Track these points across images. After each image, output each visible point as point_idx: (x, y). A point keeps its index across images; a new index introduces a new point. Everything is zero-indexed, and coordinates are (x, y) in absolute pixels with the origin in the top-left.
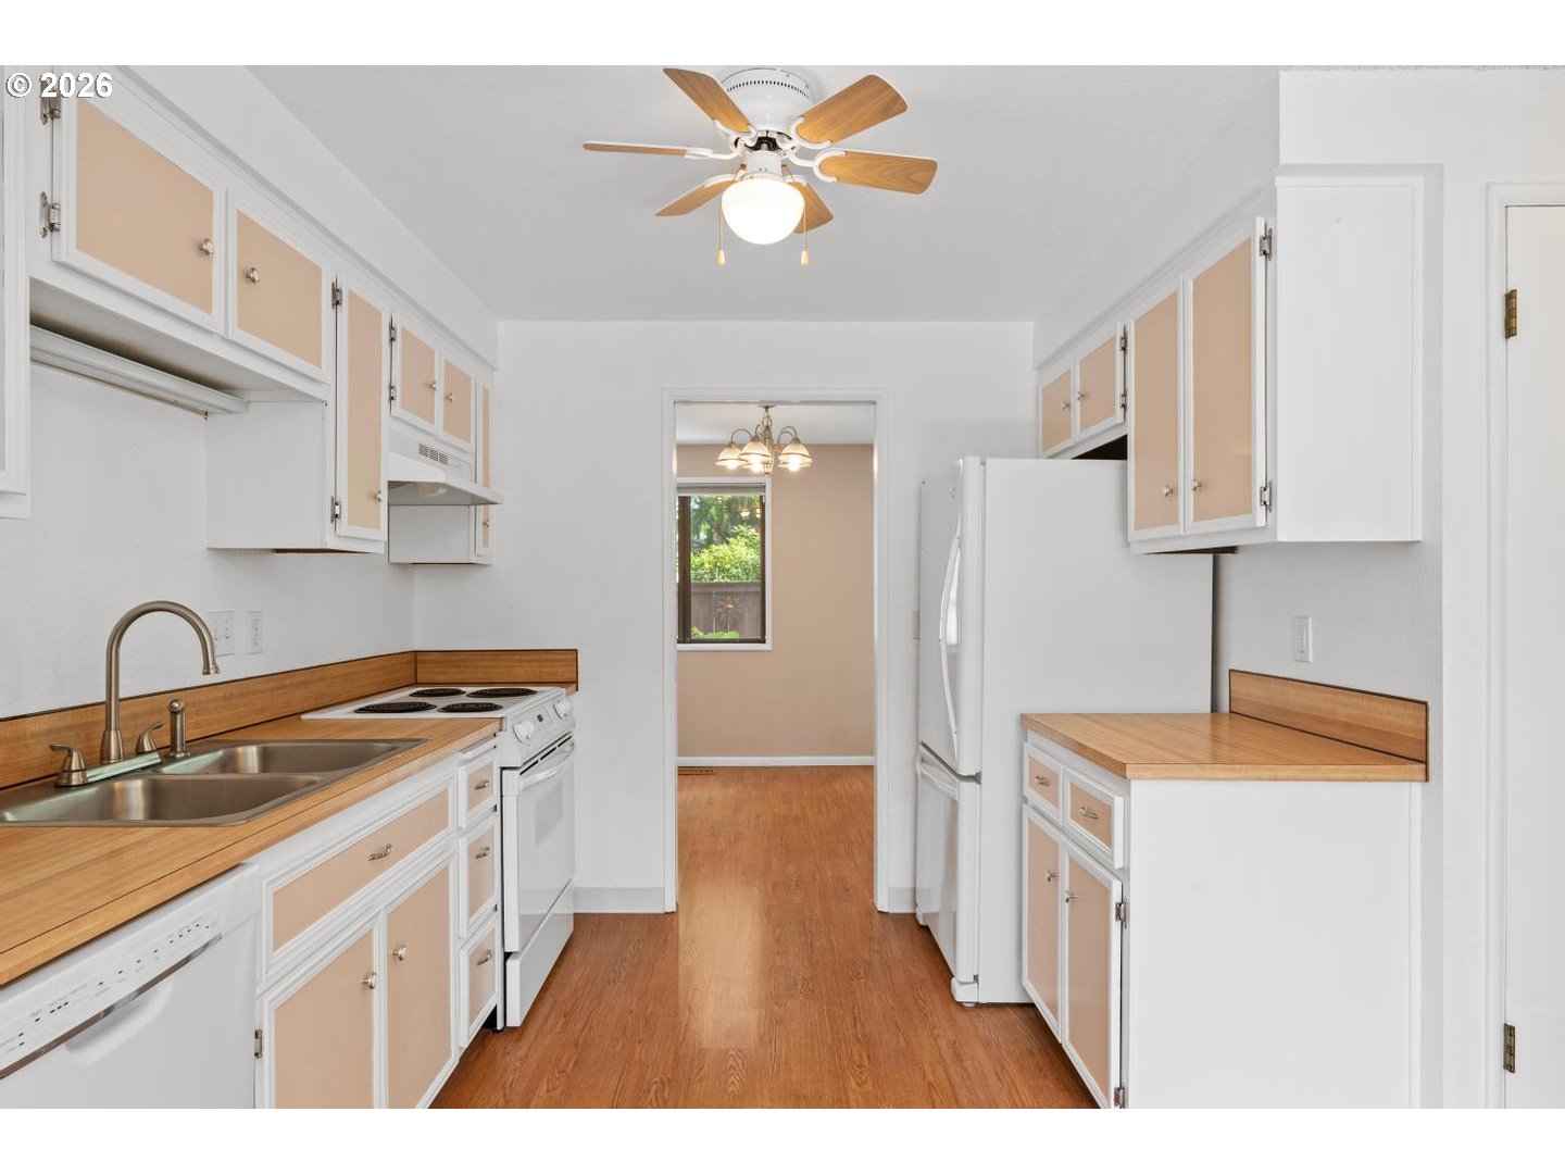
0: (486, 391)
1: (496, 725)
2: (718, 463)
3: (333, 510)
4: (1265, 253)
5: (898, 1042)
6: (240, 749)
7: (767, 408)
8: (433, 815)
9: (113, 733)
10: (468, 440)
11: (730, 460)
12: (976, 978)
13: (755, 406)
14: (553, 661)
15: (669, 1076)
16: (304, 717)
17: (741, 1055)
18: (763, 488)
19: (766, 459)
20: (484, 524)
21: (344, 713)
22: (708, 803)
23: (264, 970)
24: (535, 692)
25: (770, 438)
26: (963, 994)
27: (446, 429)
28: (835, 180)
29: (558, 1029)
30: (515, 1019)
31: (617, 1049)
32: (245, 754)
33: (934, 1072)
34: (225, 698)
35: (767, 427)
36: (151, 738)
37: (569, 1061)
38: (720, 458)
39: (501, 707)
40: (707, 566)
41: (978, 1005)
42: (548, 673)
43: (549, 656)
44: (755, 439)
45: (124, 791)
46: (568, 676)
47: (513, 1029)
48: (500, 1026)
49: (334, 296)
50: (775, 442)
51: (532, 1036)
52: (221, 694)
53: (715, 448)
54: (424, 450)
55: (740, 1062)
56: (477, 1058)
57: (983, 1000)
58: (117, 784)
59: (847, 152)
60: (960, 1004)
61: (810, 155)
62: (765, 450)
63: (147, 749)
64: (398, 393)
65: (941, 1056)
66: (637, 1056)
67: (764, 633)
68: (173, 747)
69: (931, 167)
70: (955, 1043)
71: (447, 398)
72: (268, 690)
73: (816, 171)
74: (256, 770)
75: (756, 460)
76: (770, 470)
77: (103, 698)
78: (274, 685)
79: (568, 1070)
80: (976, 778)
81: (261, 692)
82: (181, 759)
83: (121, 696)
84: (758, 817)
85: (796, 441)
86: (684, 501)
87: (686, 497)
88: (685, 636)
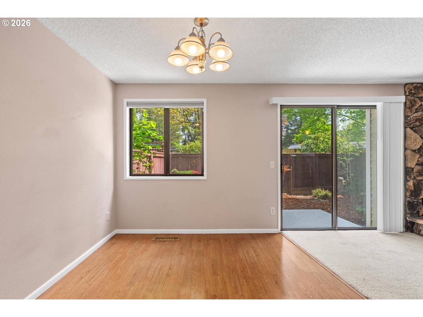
18: (202, 104)
40: (187, 148)
67: (203, 172)
86: (167, 111)
87: (167, 108)
88: (167, 173)
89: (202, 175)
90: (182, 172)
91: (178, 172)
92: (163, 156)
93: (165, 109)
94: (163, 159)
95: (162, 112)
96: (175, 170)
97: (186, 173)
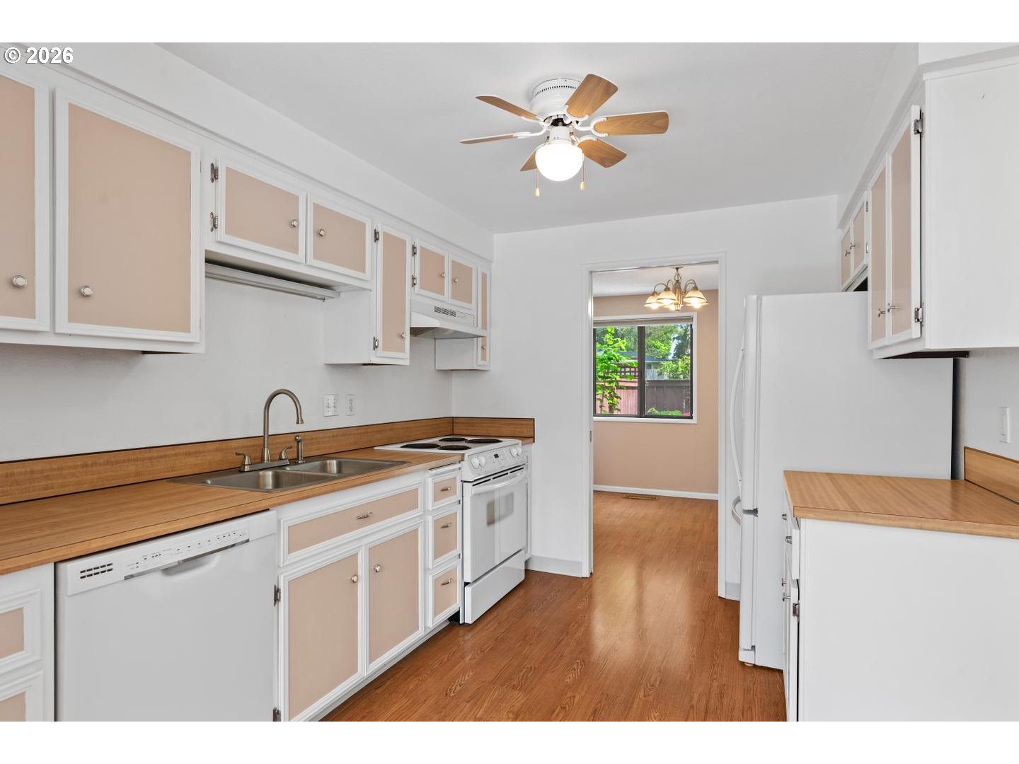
0: (484, 276)
1: (459, 458)
2: (646, 306)
3: (374, 343)
4: (918, 132)
5: (685, 677)
6: (328, 461)
7: (677, 269)
8: (408, 501)
9: (266, 449)
10: (471, 303)
11: (653, 304)
12: (753, 648)
13: (670, 269)
14: (522, 424)
15: (537, 666)
16: (375, 448)
17: (583, 663)
18: (691, 319)
19: (676, 301)
20: (482, 347)
21: (396, 448)
22: (643, 517)
23: (282, 561)
24: (501, 441)
25: (680, 288)
26: (744, 656)
27: (454, 297)
28: (607, 135)
29: (492, 629)
30: (469, 620)
31: (517, 646)
32: (330, 464)
33: (699, 700)
34: (333, 436)
35: (678, 281)
36: (286, 453)
37: (488, 647)
38: (647, 302)
39: (470, 448)
40: (680, 369)
41: (755, 666)
42: (519, 432)
43: (520, 422)
44: (667, 289)
45: (264, 476)
46: (531, 434)
47: (468, 625)
48: (461, 622)
49: (375, 236)
50: (683, 290)
51: (476, 631)
52: (331, 435)
53: (645, 296)
54: (438, 310)
55: (580, 667)
56: (445, 636)
57: (758, 663)
58: (261, 473)
59: (607, 118)
60: (743, 663)
61: (586, 124)
62: (674, 297)
63: (283, 458)
64: (417, 281)
65: (710, 692)
66: (525, 651)
67: (692, 413)
68: (298, 459)
69: (664, 116)
70: (725, 685)
71: (454, 281)
72: (358, 434)
73: (593, 132)
74: (335, 472)
75: (668, 301)
76: (679, 308)
77: (262, 435)
78: (362, 431)
79: (486, 651)
80: (755, 512)
81: (354, 434)
82: (301, 464)
83: (270, 434)
84: (670, 529)
85: (695, 288)
86: (641, 330)
87: (642, 327)
88: (642, 413)
89: (691, 418)
90: (663, 413)
91: (657, 412)
92: (636, 385)
93: (639, 327)
94: (636, 391)
95: (636, 330)
96: (653, 410)
97: (670, 415)
